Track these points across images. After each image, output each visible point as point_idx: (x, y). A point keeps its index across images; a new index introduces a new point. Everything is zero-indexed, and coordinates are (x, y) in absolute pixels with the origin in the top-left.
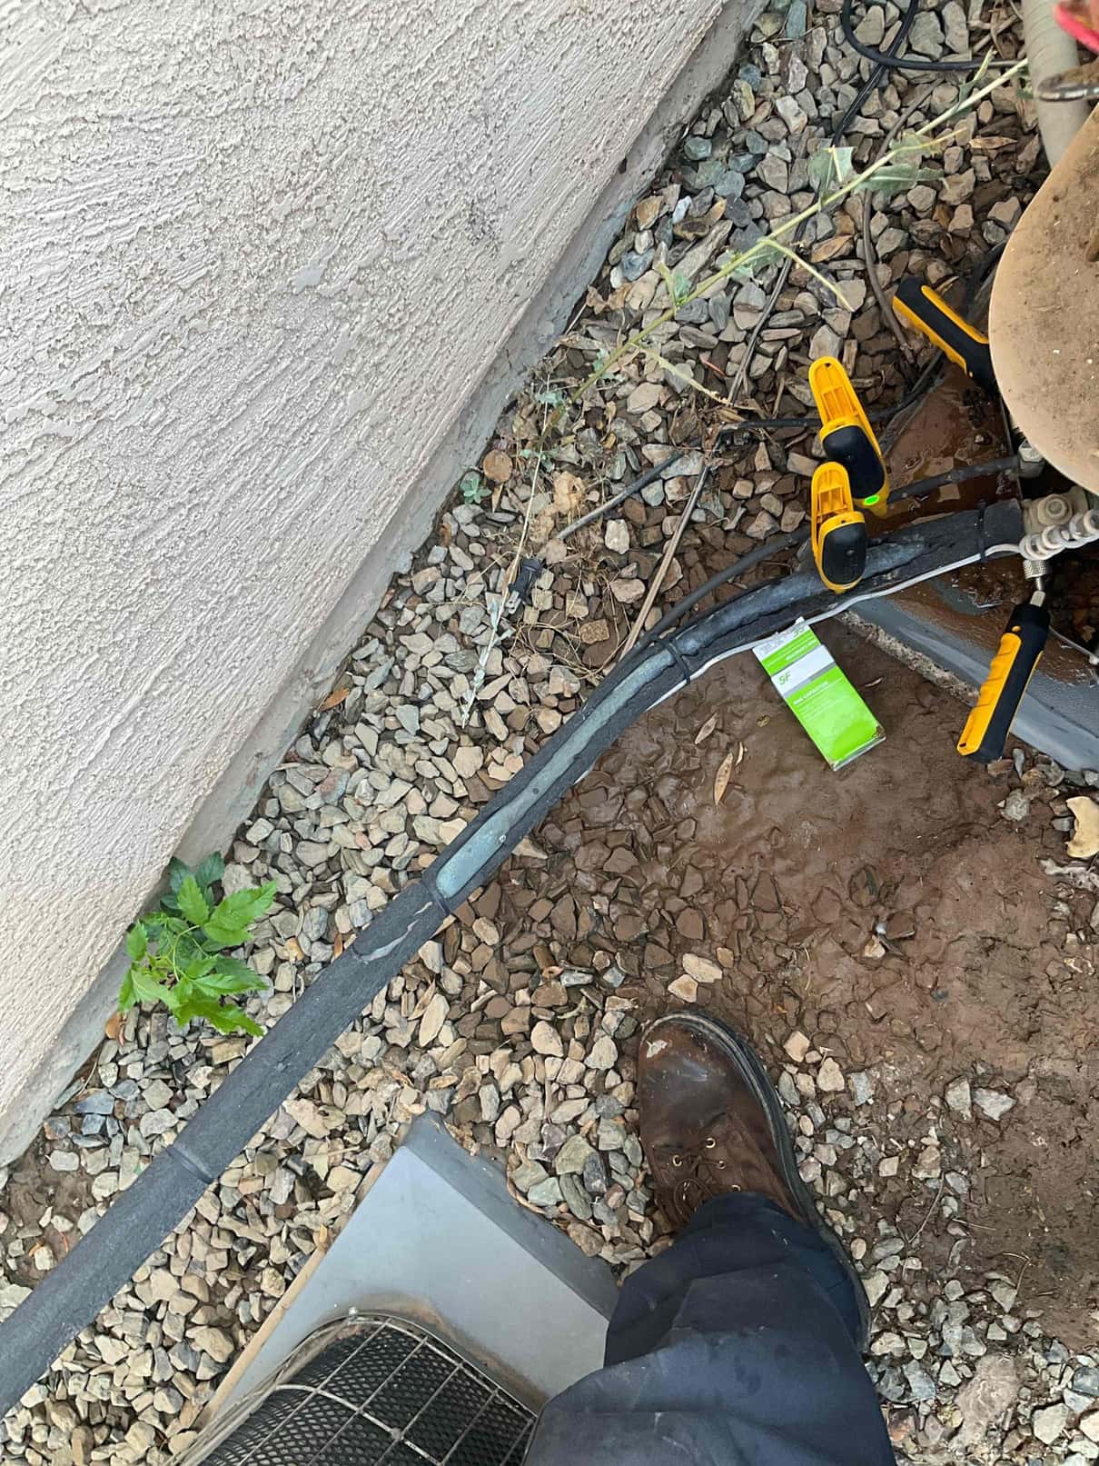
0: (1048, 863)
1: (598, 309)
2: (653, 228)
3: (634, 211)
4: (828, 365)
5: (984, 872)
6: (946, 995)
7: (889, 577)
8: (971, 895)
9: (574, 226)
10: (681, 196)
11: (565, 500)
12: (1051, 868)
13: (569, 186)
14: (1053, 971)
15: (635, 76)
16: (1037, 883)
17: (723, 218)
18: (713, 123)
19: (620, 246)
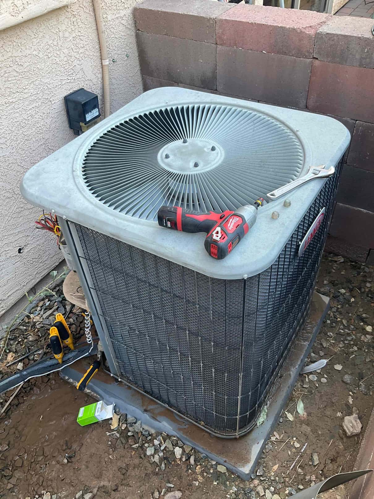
0: (107, 433)
1: (27, 321)
2: (41, 307)
3: (38, 303)
4: (60, 315)
5: (93, 437)
6: (80, 469)
7: (71, 359)
8: (90, 444)
9: (19, 297)
10: (48, 301)
11: (10, 359)
12: (108, 434)
13: (17, 288)
14: (106, 459)
15: (34, 272)
16: (104, 438)
17: (57, 305)
18: (57, 289)
19: (34, 309)
